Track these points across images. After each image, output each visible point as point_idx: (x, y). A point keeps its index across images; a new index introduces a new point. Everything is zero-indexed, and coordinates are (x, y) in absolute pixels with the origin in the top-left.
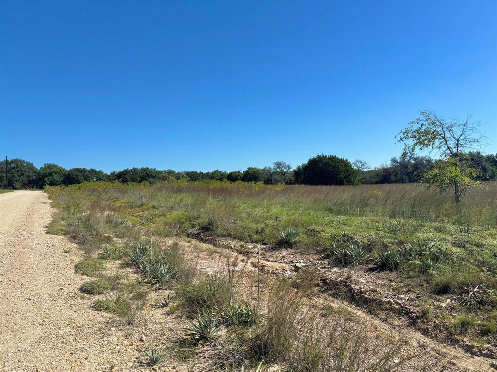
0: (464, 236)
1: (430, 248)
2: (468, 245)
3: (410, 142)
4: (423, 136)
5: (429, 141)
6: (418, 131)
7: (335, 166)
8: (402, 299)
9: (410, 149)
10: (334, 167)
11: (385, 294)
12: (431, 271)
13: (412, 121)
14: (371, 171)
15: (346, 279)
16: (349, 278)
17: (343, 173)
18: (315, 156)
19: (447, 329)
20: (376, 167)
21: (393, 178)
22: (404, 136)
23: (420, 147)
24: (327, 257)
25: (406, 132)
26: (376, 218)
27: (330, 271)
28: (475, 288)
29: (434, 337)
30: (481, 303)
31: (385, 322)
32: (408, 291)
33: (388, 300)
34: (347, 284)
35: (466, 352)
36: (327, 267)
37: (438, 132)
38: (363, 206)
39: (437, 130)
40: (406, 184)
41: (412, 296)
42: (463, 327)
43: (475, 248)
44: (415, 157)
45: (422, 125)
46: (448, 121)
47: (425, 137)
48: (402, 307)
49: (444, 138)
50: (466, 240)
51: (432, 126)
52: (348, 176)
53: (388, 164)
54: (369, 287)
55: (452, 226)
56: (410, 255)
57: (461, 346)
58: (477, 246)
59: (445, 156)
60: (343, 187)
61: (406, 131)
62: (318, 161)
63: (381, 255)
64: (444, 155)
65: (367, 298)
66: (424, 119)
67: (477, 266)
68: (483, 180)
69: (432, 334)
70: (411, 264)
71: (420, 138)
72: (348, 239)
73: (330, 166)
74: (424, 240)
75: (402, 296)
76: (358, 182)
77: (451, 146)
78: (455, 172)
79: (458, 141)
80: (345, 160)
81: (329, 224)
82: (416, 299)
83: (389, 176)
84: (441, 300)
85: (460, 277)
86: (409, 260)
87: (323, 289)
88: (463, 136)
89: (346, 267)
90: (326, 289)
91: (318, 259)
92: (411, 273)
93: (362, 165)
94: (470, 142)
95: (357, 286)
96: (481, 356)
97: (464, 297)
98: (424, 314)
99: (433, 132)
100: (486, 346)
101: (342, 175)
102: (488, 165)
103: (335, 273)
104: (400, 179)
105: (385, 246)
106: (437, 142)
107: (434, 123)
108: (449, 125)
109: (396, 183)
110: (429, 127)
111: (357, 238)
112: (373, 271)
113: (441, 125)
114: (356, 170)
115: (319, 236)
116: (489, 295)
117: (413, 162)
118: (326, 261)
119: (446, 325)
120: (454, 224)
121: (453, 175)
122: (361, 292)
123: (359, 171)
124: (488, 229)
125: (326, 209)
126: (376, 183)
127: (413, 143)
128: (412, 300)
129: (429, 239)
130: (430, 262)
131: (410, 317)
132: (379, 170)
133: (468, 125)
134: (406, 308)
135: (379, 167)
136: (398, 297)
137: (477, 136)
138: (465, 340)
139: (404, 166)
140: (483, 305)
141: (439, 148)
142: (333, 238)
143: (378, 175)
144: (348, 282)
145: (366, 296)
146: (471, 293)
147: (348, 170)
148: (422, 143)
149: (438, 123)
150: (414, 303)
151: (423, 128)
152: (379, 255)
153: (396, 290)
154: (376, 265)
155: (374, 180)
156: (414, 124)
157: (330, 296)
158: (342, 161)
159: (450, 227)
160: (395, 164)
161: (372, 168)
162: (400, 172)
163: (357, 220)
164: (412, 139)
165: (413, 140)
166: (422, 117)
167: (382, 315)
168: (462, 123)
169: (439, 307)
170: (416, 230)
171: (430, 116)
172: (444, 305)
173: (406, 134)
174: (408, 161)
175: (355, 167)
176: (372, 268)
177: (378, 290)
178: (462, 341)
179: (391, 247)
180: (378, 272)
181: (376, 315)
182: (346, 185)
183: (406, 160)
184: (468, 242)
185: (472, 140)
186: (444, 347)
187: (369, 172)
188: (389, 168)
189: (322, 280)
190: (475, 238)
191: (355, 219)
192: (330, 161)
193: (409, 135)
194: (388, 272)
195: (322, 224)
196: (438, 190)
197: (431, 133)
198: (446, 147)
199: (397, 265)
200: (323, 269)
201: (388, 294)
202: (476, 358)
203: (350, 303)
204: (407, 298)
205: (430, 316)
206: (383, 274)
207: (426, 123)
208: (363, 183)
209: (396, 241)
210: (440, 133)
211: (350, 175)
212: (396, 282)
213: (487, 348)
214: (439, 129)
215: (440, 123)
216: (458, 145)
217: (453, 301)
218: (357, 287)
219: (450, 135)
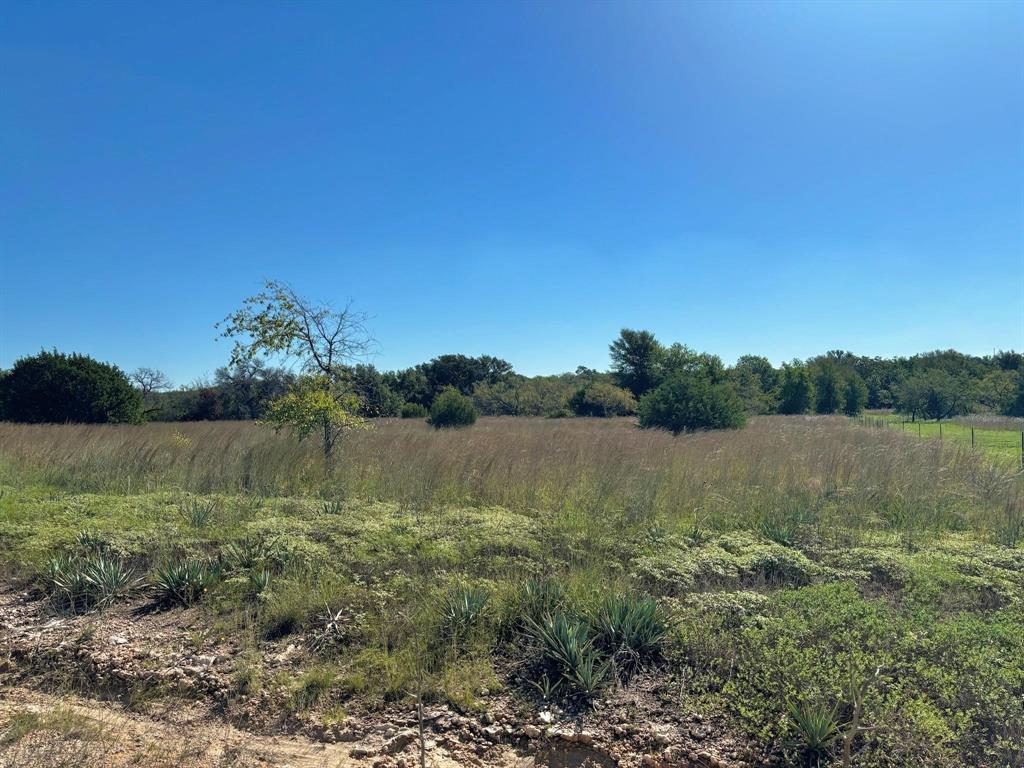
0: (330, 520)
1: (268, 550)
2: (334, 536)
3: (246, 339)
4: (271, 328)
5: (282, 339)
6: (260, 318)
7: (87, 379)
8: (201, 663)
9: (246, 353)
10: (84, 381)
11: (167, 659)
12: (262, 595)
13: (250, 298)
14: (175, 393)
15: (78, 642)
16: (86, 637)
17: (106, 396)
18: (35, 354)
19: (282, 705)
20: (185, 384)
21: (219, 409)
22: (234, 325)
23: (264, 350)
24: (36, 596)
25: (239, 319)
26: (167, 495)
27: (41, 629)
28: (336, 614)
29: (259, 729)
30: (346, 641)
31: (162, 721)
32: (216, 643)
33: (172, 672)
34: (81, 652)
35: (313, 742)
36: (32, 619)
37: (296, 324)
38: (141, 470)
39: (296, 320)
40: (245, 421)
41: (223, 651)
42: (310, 693)
43: (346, 540)
44: (264, 368)
45: (268, 308)
46: (315, 307)
47: (275, 332)
48: (200, 679)
49: (308, 336)
50: (332, 527)
51: (287, 312)
52: (119, 404)
53: (210, 380)
54: (133, 651)
55: (313, 502)
56: (229, 568)
57: (306, 733)
58: (349, 535)
59: (310, 371)
60: (104, 428)
61: (239, 316)
62: (42, 366)
63: (167, 575)
64: (308, 368)
65: (126, 676)
66: (274, 296)
67: (345, 574)
68: (371, 416)
69: (254, 722)
70: (227, 587)
71: (266, 332)
72: (94, 549)
73: (73, 378)
74: (259, 534)
75: (203, 657)
76: (142, 417)
77: (319, 352)
78: (323, 400)
79: (331, 344)
80: (111, 367)
81: (52, 515)
82: (229, 656)
83: (212, 405)
84: (277, 650)
85: (316, 598)
86: (225, 577)
87: (18, 675)
88: (340, 335)
89: (83, 614)
90: (24, 676)
91: (12, 604)
92: (226, 605)
93: (154, 379)
94: (350, 347)
95: (103, 654)
96: (337, 741)
97: (317, 635)
98: (243, 685)
99: (289, 324)
100: (345, 720)
101: (104, 401)
102: (386, 390)
103: (51, 633)
104: (233, 413)
105: (179, 554)
106: (296, 343)
107: (290, 307)
108: (316, 313)
109: (224, 419)
110: (281, 312)
111: (117, 543)
112: (147, 613)
113: (303, 312)
114: (137, 390)
115: (20, 547)
116: (358, 624)
117: (260, 378)
118: (31, 607)
119: (282, 697)
120: (317, 498)
121: (321, 404)
122: (113, 666)
123: (145, 392)
124: (371, 503)
125: (49, 482)
126: (184, 419)
127: (252, 341)
128: (223, 660)
129: (267, 532)
130: (264, 576)
131: (215, 699)
132: (191, 391)
133: (347, 317)
134: (208, 681)
135: (190, 386)
136: (194, 661)
137: (362, 337)
138: (313, 718)
139: (243, 386)
140: (347, 645)
141: (299, 354)
142: (57, 548)
143: (187, 401)
144: (82, 649)
145: (125, 672)
146: (329, 626)
147: (117, 391)
148: (268, 342)
149: (298, 307)
150: (226, 666)
151: (272, 314)
152: (163, 576)
153: (191, 645)
154: (156, 597)
155: (179, 414)
156: (253, 303)
157: (35, 688)
158: (104, 368)
159: (308, 504)
160: (223, 381)
161: (177, 388)
162: (233, 396)
163: (122, 504)
164: (250, 332)
165: (253, 336)
166: (269, 293)
167: (157, 707)
168: (339, 313)
169: (273, 664)
170: (246, 514)
171: (285, 293)
172: (281, 657)
173: (238, 322)
174: (251, 375)
175: (137, 385)
176: (147, 606)
177: (152, 652)
178: (308, 721)
179: (191, 554)
180: (158, 613)
181: (143, 711)
182: (114, 422)
183: (247, 374)
184: (335, 530)
185: (355, 345)
186: (276, 742)
187: (169, 395)
188: (211, 389)
189: (16, 654)
190: (347, 522)
191: (121, 499)
192: (74, 368)
193: (244, 324)
194: (180, 609)
195: (32, 519)
196: (295, 435)
197: (285, 324)
198: (312, 354)
199: (198, 593)
200: (23, 628)
201: (174, 657)
202: (329, 747)
203: (84, 696)
204: (212, 659)
205: (254, 684)
206: (169, 616)
207: (276, 304)
208: (154, 419)
209: (204, 541)
210: (301, 326)
211: (122, 402)
212: (193, 630)
213: (348, 724)
214: (300, 319)
215: (302, 308)
216: (330, 351)
217: (299, 647)
218: (104, 656)
219: (317, 333)
